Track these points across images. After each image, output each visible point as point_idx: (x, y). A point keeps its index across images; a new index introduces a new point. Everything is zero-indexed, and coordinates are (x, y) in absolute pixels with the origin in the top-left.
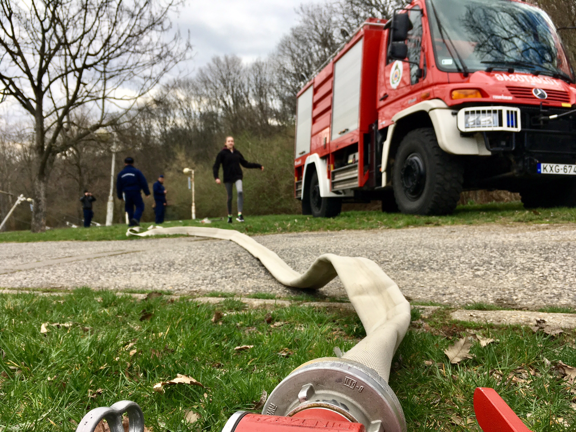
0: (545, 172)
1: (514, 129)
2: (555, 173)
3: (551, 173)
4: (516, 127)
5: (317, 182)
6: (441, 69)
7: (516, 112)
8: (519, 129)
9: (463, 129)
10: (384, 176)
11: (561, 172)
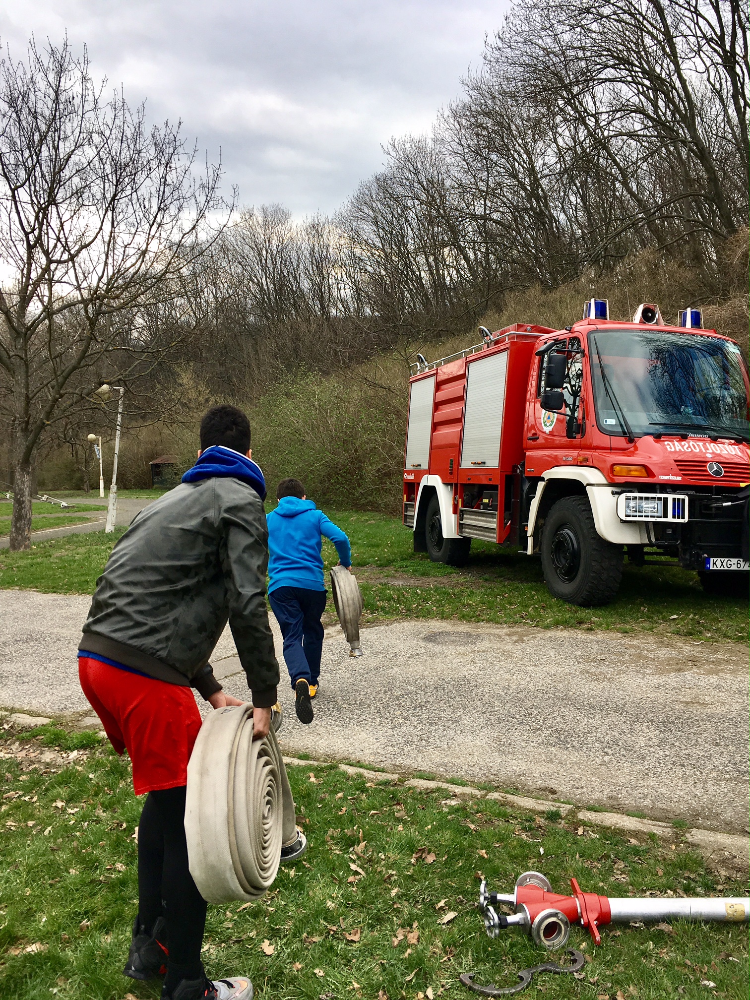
0: (715, 568)
1: (681, 521)
2: (726, 568)
3: (722, 568)
4: (683, 518)
5: (437, 512)
6: (602, 430)
7: (683, 500)
8: (686, 520)
9: (624, 518)
10: (530, 541)
11: (734, 568)
